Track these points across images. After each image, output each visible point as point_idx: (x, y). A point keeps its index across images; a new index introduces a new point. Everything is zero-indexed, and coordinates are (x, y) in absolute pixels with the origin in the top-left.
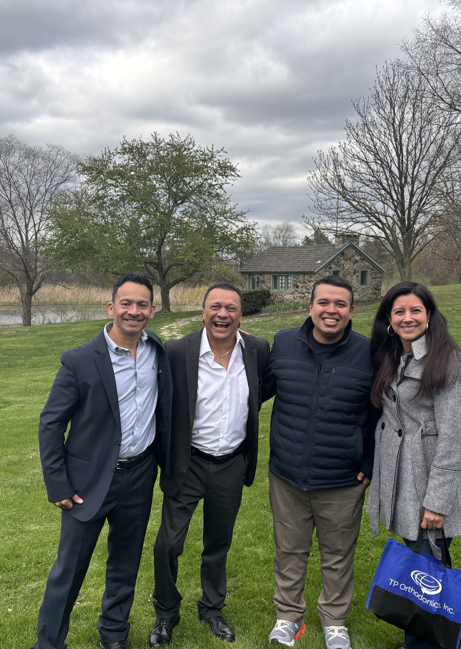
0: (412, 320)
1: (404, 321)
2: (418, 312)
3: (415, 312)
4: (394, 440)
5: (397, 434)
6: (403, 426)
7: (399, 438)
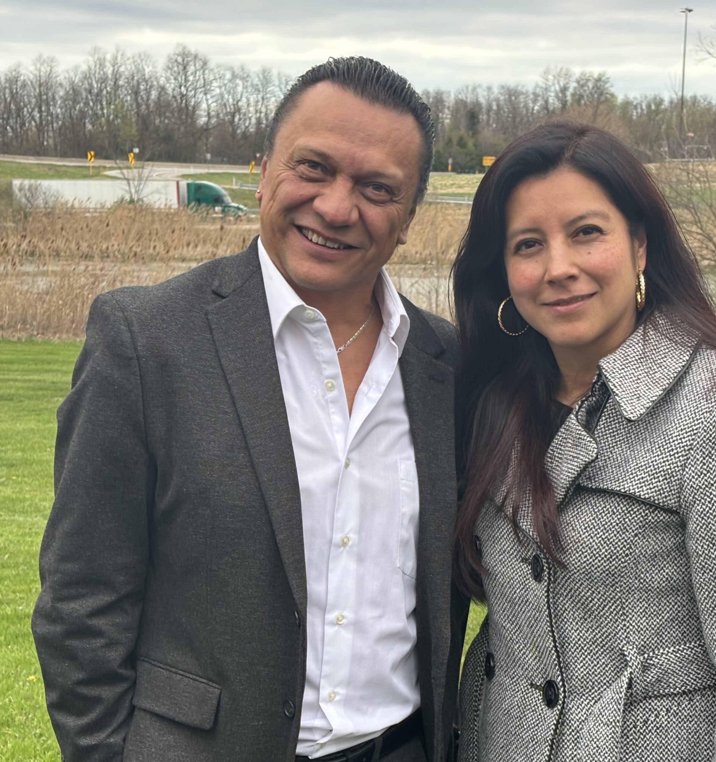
0: (574, 271)
1: (547, 278)
2: (595, 235)
3: (581, 236)
4: (531, 717)
5: (537, 696)
6: (563, 667)
7: (548, 712)
